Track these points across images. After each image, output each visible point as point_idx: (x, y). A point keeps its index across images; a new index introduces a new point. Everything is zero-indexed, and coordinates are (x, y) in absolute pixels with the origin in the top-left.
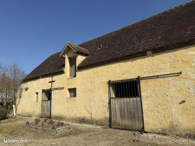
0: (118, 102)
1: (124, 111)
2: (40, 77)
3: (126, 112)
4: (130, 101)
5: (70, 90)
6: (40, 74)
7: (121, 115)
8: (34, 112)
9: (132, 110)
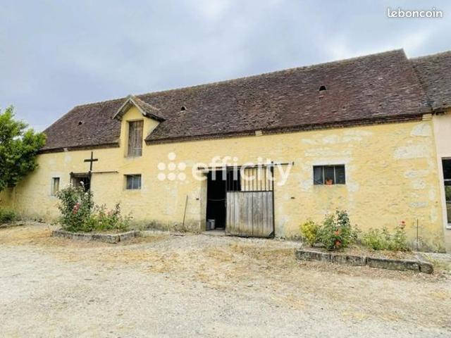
0: (239, 197)
1: (247, 211)
2: (65, 149)
3: (250, 212)
4: (257, 197)
5: (129, 177)
6: (67, 145)
7: (241, 217)
8: (48, 213)
9: (259, 209)
